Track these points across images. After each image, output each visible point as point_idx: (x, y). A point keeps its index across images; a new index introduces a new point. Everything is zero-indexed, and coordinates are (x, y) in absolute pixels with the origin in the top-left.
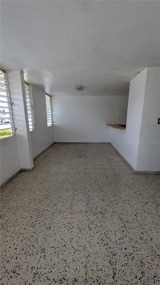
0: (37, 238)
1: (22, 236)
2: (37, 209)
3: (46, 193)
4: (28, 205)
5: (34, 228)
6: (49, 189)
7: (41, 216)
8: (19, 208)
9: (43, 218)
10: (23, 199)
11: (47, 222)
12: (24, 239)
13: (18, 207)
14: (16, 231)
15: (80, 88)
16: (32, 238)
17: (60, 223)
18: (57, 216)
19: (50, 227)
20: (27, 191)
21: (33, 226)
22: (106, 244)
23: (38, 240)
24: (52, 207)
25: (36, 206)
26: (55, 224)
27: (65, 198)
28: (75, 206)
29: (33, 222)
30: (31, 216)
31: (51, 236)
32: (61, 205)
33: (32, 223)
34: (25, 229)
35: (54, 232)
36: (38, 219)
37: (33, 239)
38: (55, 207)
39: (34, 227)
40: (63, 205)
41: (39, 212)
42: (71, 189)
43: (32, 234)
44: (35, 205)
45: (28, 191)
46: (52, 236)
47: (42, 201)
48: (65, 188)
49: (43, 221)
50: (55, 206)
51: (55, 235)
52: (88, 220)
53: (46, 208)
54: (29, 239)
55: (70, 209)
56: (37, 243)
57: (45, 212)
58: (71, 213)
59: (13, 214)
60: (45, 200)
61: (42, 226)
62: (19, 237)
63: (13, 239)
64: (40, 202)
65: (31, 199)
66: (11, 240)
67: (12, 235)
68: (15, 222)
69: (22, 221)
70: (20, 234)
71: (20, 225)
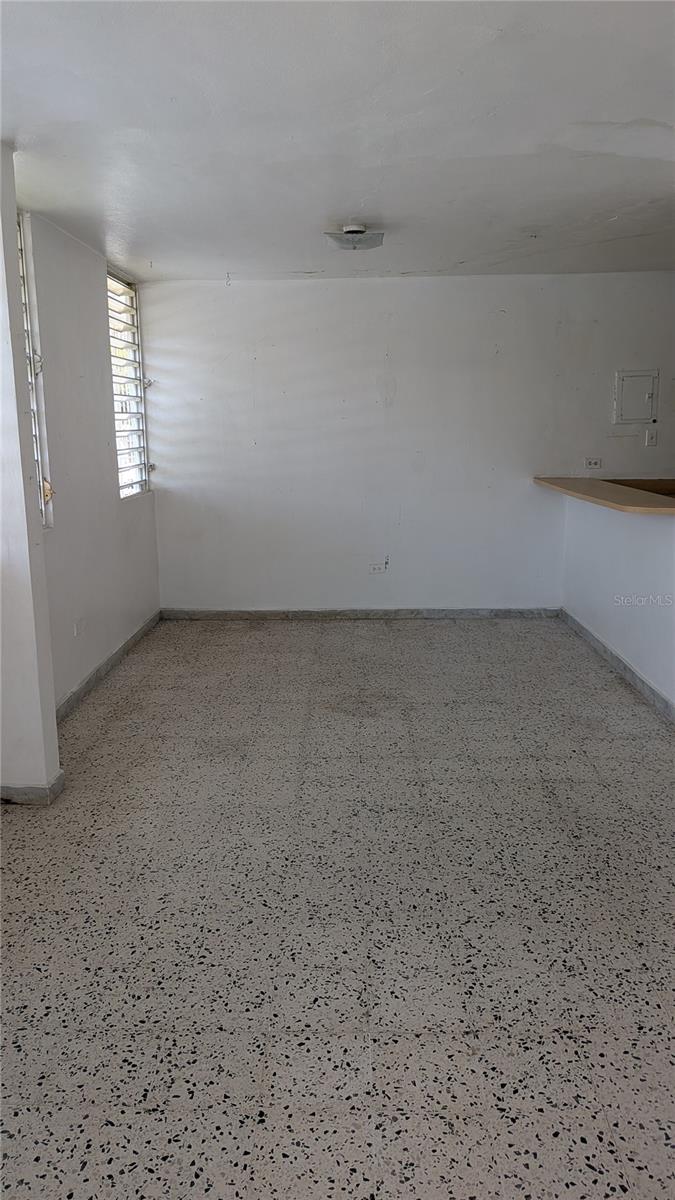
0: (197, 1165)
1: (106, 1157)
2: (152, 1020)
3: (182, 932)
4: (90, 1001)
5: (162, 1117)
6: (201, 909)
7: (191, 1057)
8: (37, 1017)
9: (203, 1071)
10: (43, 968)
11: (238, 1087)
12: (122, 1172)
13: (29, 1012)
14: (61, 1132)
15: (360, 234)
16: (166, 1164)
17: (319, 1090)
18: (287, 1057)
19: (261, 1114)
20: (54, 925)
21: (154, 1110)
22: (618, 1188)
23: (203, 1176)
24: (248, 1010)
25: (142, 1005)
26: (286, 1099)
27: (319, 960)
28: (392, 1001)
29: (150, 1088)
30: (125, 1061)
31: (278, 1155)
32: (305, 996)
33: (145, 1096)
34: (113, 1125)
35: (293, 1135)
36: (175, 1073)
37: (174, 1169)
38: (267, 1010)
39: (162, 1112)
40: (316, 1000)
41: (171, 1036)
42: (345, 908)
43: (163, 1148)
44: (131, 1002)
45: (66, 927)
46: (285, 1156)
47: (175, 977)
48: (302, 900)
49: (212, 1083)
50: (266, 1005)
51: (300, 1149)
52: (491, 1074)
53: (213, 1018)
54: (151, 1171)
55: (364, 1020)
56: (207, 1190)
57: (208, 1038)
58: (375, 1041)
60: (191, 972)
61: (210, 1107)
62: (85, 1164)
63: (57, 1172)
64: (160, 983)
65: (100, 969)
66: (43, 1177)
67: (39, 1151)
68: (33, 1089)
69: (80, 1087)
70: (89, 1146)
71: (72, 1105)
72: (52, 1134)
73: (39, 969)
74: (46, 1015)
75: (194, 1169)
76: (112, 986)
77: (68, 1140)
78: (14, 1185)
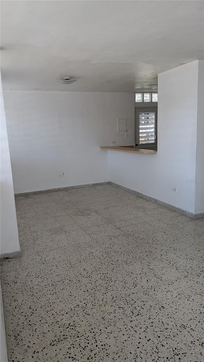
1: (139, 328)
2: (115, 297)
7: (134, 301)
8: (85, 307)
9: (139, 303)
11: (150, 303)
12: (146, 329)
13: (81, 306)
15: (69, 80)
16: (154, 324)
17: (169, 298)
18: (154, 294)
19: (162, 306)
20: (62, 284)
21: (138, 315)
23: (164, 322)
24: (135, 288)
25: (108, 295)
29: (132, 311)
30: (119, 308)
31: (175, 313)
33: (132, 313)
34: (132, 321)
35: (173, 308)
36: (134, 306)
37: (156, 324)
39: (141, 314)
40: (147, 281)
41: (124, 299)
43: (149, 321)
44: (105, 295)
47: (109, 286)
49: (144, 305)
50: (138, 285)
51: (178, 310)
53: (129, 292)
54: (152, 326)
56: (168, 325)
57: (132, 296)
59: (86, 316)
61: (150, 309)
62: (136, 331)
63: (131, 335)
64: (107, 289)
65: (88, 290)
66: (129, 337)
67: (121, 333)
68: (104, 322)
69: (115, 317)
70: (132, 327)
71: (118, 321)
72: (120, 329)
73: (71, 296)
74: (86, 305)
75: (161, 322)
76: (95, 293)
77: (126, 328)
78: (124, 342)
